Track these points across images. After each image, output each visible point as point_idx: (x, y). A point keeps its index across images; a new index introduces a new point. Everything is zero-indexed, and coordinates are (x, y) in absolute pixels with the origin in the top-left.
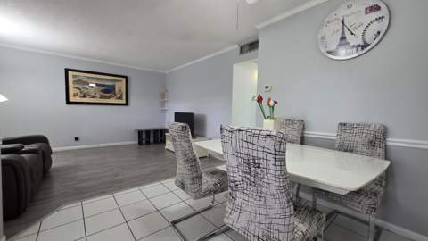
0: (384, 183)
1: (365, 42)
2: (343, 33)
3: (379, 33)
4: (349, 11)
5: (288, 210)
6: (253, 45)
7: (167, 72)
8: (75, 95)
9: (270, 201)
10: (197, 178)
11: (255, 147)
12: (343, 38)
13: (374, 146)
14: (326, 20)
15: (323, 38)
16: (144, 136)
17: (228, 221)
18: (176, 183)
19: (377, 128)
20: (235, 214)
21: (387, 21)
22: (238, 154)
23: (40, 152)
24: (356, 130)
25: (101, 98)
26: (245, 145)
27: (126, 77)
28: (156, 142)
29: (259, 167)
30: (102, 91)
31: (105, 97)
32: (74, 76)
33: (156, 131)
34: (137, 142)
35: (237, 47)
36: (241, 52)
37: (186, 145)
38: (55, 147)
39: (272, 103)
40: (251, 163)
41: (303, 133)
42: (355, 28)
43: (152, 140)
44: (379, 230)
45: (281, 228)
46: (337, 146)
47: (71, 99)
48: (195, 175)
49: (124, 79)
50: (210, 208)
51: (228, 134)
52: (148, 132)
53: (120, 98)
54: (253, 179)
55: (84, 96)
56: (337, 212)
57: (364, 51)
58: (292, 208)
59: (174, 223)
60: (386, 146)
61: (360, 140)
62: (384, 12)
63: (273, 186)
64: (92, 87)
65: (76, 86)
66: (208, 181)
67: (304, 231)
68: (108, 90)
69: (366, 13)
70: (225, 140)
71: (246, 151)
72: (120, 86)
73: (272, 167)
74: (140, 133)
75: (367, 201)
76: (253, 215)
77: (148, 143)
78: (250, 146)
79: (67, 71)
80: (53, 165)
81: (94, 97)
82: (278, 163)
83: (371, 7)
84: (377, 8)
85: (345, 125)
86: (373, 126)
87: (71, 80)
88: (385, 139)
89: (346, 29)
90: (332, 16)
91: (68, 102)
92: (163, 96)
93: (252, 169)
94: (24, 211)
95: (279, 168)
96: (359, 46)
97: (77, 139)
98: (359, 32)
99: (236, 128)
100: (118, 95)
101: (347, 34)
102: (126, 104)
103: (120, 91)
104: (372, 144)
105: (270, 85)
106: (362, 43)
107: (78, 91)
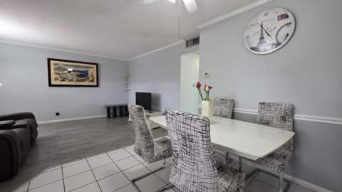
0: (292, 149)
1: (278, 41)
2: (262, 34)
3: (288, 35)
4: (265, 18)
5: (213, 173)
6: (196, 41)
7: (129, 60)
8: (56, 79)
9: (201, 166)
10: (150, 147)
11: (189, 127)
12: (262, 38)
13: (285, 120)
14: (249, 25)
15: (247, 37)
16: (112, 111)
17: (172, 180)
18: (134, 150)
19: (287, 106)
20: (177, 175)
21: (294, 26)
22: (178, 131)
23: (29, 127)
24: (272, 108)
25: (77, 81)
26: (182, 125)
27: (97, 64)
28: (121, 115)
29: (192, 141)
30: (78, 76)
31: (80, 81)
32: (55, 64)
33: (121, 107)
34: (106, 116)
35: (184, 41)
36: (187, 45)
37: (142, 122)
38: (40, 120)
39: (207, 88)
40: (187, 139)
41: (233, 110)
42: (271, 31)
43: (118, 114)
44: (289, 183)
45: (209, 186)
46: (258, 120)
47: (53, 83)
48: (148, 145)
49: (95, 66)
50: (162, 168)
51: (170, 116)
52: (115, 108)
53: (92, 81)
54: (188, 150)
55: (63, 80)
56: (259, 170)
57: (277, 48)
58: (216, 171)
59: (134, 181)
60: (293, 120)
61: (274, 116)
62: (291, 19)
63: (202, 155)
64: (69, 72)
65: (57, 72)
66: (159, 149)
67: (227, 187)
68: (83, 75)
69: (278, 20)
70: (169, 120)
71: (183, 129)
72: (92, 71)
73: (201, 142)
74: (108, 108)
75: (278, 163)
76: (189, 177)
77: (115, 116)
78: (186, 126)
79: (49, 60)
80: (38, 136)
81: (71, 80)
82: (205, 139)
83: (282, 16)
84: (286, 16)
85: (264, 103)
86: (284, 105)
87: (52, 68)
88: (293, 115)
89: (264, 32)
90: (254, 21)
91: (50, 85)
92: (127, 79)
93: (188, 143)
94: (16, 174)
95: (205, 143)
96: (274, 44)
97: (57, 114)
98: (273, 34)
99: (176, 112)
100: (91, 79)
101: (265, 35)
102: (97, 86)
103: (92, 75)
104: (283, 119)
105: (208, 72)
106: (275, 42)
107: (58, 76)
